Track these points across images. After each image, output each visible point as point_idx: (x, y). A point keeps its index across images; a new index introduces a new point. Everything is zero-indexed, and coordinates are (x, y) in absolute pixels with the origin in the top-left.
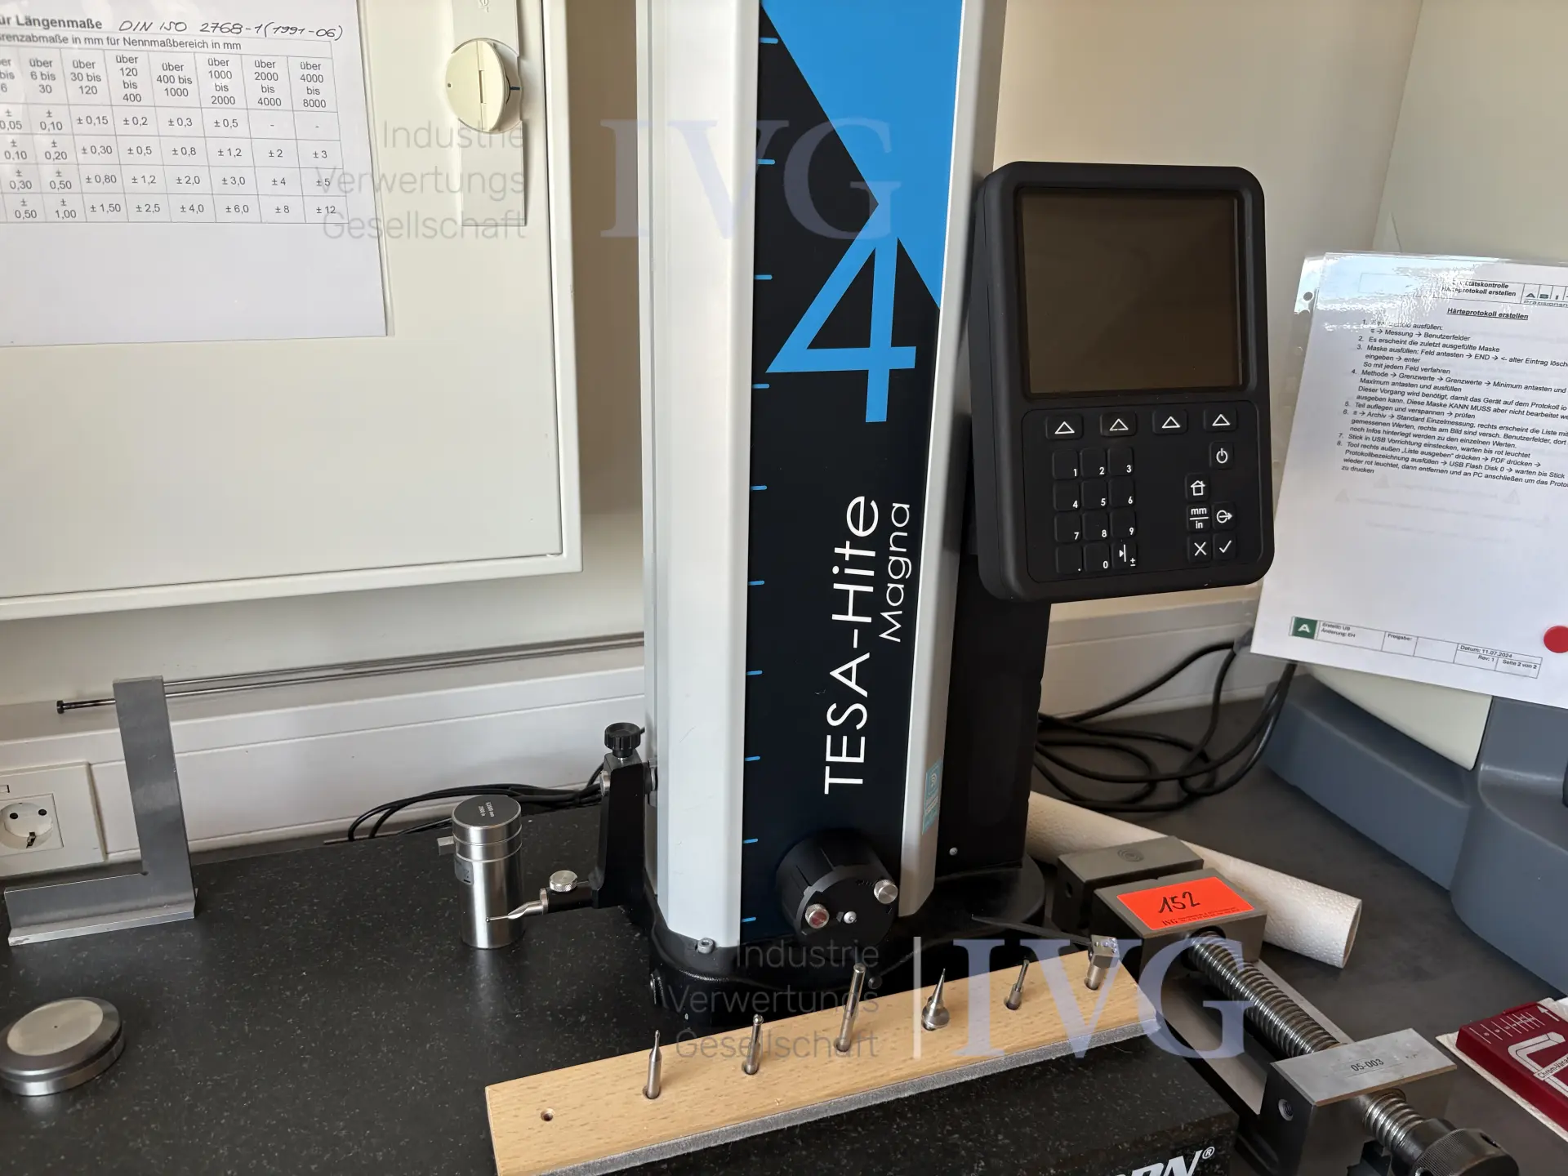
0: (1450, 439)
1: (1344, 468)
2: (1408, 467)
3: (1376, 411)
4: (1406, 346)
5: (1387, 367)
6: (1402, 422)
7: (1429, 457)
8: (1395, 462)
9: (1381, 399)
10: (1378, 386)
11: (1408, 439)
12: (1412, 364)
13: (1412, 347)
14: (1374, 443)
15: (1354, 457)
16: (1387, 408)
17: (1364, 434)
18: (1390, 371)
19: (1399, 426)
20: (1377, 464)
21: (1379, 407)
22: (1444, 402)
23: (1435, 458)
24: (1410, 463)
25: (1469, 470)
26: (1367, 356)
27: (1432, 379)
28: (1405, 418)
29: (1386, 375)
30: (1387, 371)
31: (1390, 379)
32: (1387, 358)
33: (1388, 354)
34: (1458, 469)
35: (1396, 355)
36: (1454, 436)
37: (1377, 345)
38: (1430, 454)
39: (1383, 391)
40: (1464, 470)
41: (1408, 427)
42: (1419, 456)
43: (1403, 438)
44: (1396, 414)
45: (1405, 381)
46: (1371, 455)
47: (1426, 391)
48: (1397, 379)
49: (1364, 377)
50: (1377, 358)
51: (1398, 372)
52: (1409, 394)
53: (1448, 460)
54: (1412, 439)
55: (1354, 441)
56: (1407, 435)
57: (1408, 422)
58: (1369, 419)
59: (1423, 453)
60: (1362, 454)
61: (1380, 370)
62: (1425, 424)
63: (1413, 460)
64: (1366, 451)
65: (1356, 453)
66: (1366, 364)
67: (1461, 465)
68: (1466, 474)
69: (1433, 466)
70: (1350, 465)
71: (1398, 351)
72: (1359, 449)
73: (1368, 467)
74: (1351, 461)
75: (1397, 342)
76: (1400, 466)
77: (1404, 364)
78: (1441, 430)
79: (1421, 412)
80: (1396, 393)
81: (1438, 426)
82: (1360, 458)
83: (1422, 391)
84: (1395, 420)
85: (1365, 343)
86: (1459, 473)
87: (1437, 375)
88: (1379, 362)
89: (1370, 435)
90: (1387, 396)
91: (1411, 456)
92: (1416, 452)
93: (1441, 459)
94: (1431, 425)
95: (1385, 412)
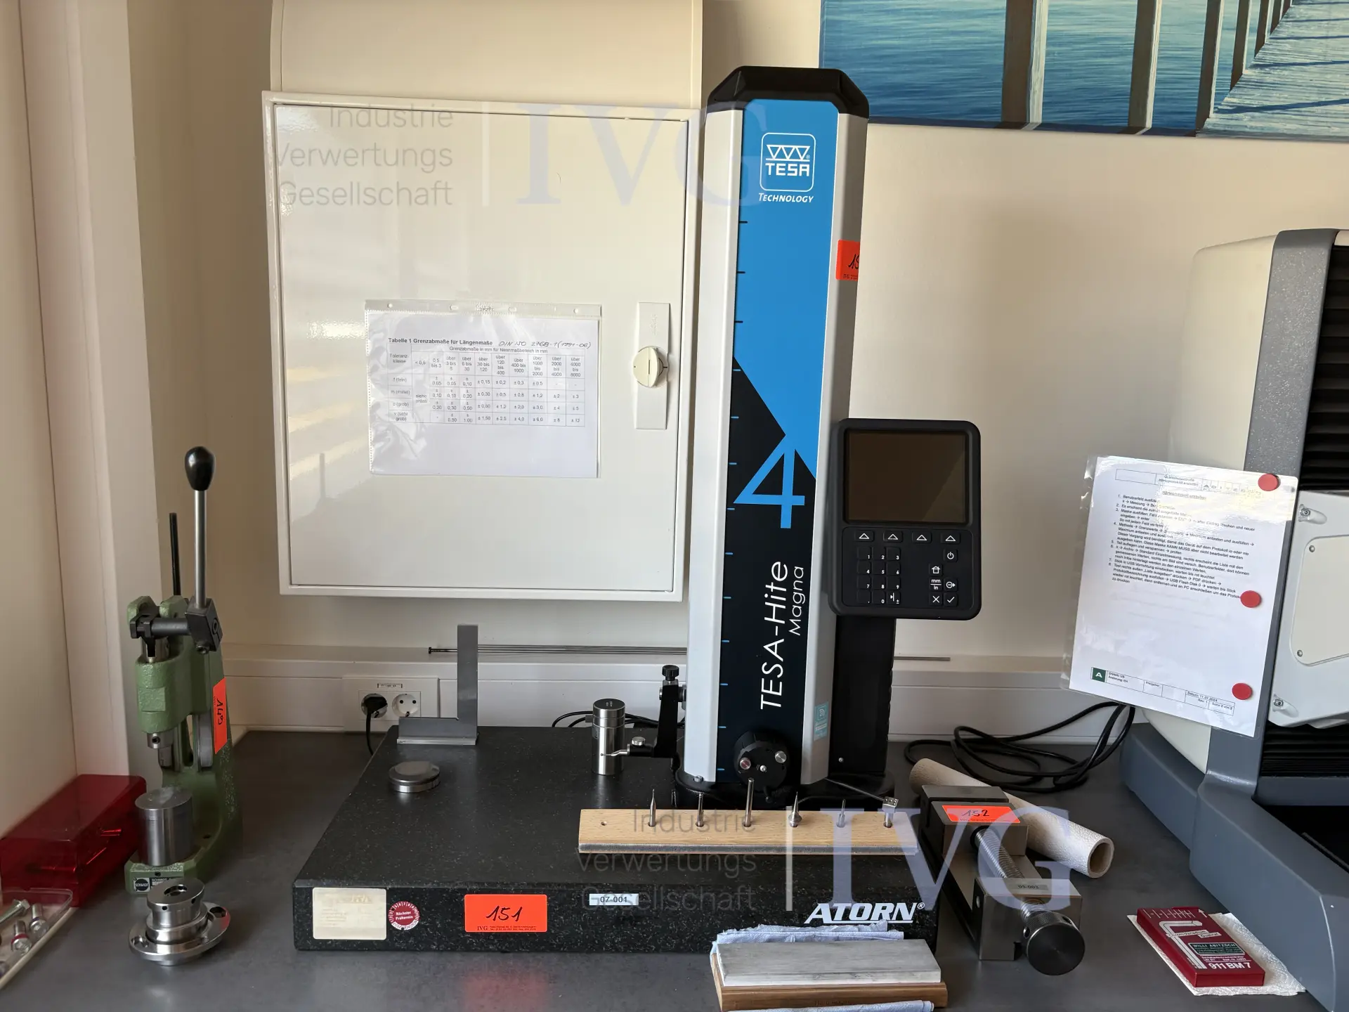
0: (1169, 565)
1: (1113, 579)
2: (1148, 581)
3: (1128, 547)
4: (1141, 511)
5: (1133, 522)
6: (1142, 554)
7: (1158, 575)
8: (1140, 577)
9: (1130, 540)
10: (1128, 533)
11: (1146, 564)
12: (1146, 521)
13: (1145, 512)
14: (1129, 565)
15: (1118, 573)
16: (1134, 545)
17: (1123, 560)
18: (1134, 524)
19: (1141, 556)
20: (1131, 577)
21: (1130, 545)
22: (1164, 544)
23: (1161, 576)
24: (1148, 578)
25: (1181, 584)
26: (1122, 515)
27: (1157, 530)
28: (1144, 552)
29: (1132, 526)
30: (1132, 524)
31: (1134, 529)
32: (1132, 517)
33: (1132, 514)
34: (1175, 583)
35: (1136, 515)
36: (1171, 564)
37: (1126, 509)
38: (1159, 573)
39: (1131, 535)
40: (1178, 584)
41: (1146, 557)
42: (1153, 575)
43: (1144, 564)
44: (1139, 549)
45: (1142, 530)
46: (1128, 572)
47: (1154, 537)
48: (1138, 529)
49: (1120, 527)
50: (1127, 516)
51: (1138, 525)
52: (1145, 538)
53: (1169, 577)
54: (1148, 564)
55: (1118, 564)
56: (1146, 562)
57: (1146, 554)
58: (1125, 551)
59: (1155, 573)
60: (1123, 571)
61: (1129, 524)
62: (1155, 556)
63: (1150, 576)
64: (1124, 569)
65: (1120, 570)
66: (1121, 520)
67: (1176, 581)
68: (1180, 587)
69: (1162, 581)
70: (1117, 577)
71: (1138, 513)
72: (1121, 569)
73: (1126, 579)
74: (1117, 575)
75: (1137, 508)
76: (1144, 579)
77: (1141, 521)
78: (1164, 560)
79: (1152, 549)
80: (1138, 537)
81: (1162, 558)
82: (1121, 573)
83: (1151, 537)
84: (1138, 553)
85: (1120, 508)
86: (1176, 586)
87: (1159, 528)
88: (1128, 519)
89: (1126, 560)
90: (1133, 538)
91: (1149, 574)
92: (1152, 572)
93: (1165, 577)
94: (1158, 557)
95: (1133, 548)
